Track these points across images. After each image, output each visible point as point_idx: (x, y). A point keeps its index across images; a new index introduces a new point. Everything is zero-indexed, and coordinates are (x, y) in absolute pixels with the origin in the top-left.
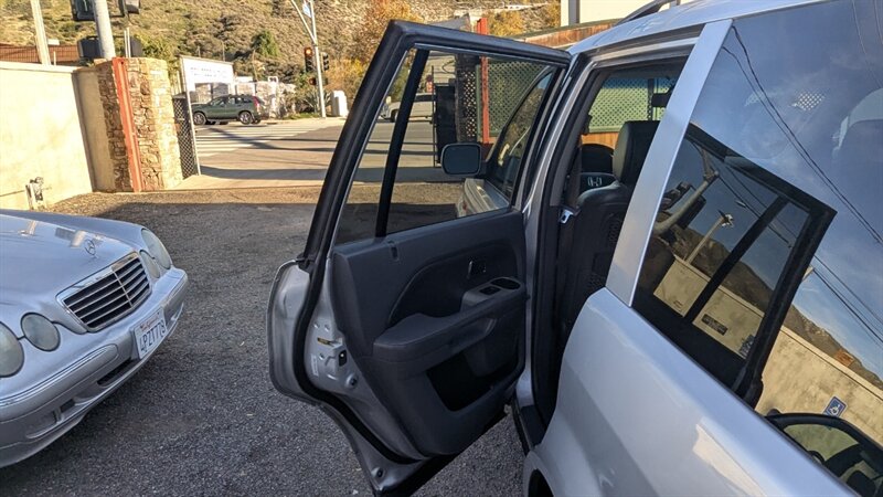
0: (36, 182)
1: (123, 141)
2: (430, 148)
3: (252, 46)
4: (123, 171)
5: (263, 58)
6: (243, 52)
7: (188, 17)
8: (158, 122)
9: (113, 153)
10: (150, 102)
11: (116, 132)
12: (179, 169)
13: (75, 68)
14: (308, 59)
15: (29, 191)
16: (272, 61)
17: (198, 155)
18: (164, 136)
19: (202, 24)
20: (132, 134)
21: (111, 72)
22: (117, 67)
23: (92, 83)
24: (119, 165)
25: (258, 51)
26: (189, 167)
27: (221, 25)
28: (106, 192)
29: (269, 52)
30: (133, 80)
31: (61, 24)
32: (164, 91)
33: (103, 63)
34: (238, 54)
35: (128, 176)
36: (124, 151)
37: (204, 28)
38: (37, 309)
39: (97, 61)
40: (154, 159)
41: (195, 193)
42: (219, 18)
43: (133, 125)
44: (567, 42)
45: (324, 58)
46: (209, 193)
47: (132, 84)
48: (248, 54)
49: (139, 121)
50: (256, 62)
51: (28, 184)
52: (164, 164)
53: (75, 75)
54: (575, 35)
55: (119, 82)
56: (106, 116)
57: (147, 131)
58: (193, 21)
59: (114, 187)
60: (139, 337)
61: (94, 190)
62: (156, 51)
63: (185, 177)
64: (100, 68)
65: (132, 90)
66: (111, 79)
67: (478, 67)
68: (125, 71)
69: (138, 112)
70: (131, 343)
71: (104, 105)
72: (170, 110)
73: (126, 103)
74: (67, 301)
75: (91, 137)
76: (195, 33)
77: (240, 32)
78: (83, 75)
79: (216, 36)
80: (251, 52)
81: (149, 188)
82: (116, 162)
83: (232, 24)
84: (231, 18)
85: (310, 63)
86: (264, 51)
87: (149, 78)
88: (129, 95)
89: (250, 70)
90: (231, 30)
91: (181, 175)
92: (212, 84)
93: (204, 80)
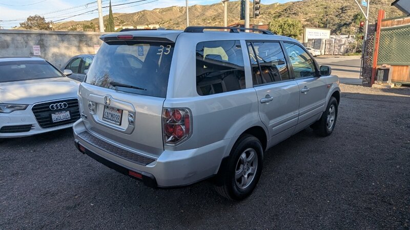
2: (359, 69)
3: (352, 20)
5: (357, 25)
6: (348, 23)
7: (326, 8)
19: (332, 11)
25: (355, 22)
27: (340, 10)
31: (274, 15)
34: (345, 24)
37: (332, 13)
42: (340, 8)
50: (352, 28)
58: (327, 10)
67: (376, 32)
76: (327, 15)
77: (349, 14)
79: (336, 16)
80: (351, 23)
83: (346, 10)
84: (346, 7)
85: (362, 29)
86: (358, 22)
90: (345, 13)
92: (315, 40)
93: (311, 37)
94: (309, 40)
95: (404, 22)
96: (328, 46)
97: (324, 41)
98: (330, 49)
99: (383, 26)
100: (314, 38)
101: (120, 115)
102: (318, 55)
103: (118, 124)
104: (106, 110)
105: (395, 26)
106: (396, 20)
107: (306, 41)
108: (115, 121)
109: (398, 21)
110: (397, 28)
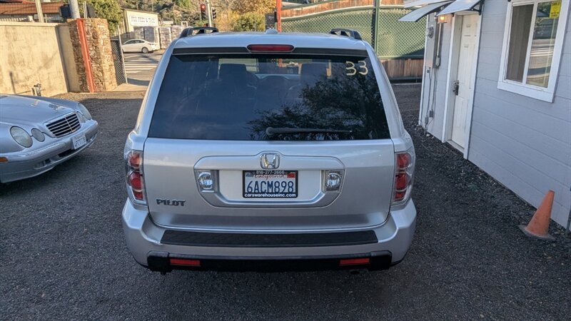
0: (37, 86)
1: (83, 64)
4: (83, 80)
5: (180, 8)
6: (168, 5)
8: (102, 54)
9: (78, 71)
10: (98, 43)
11: (79, 59)
12: (115, 80)
13: (57, 24)
14: (203, 11)
15: (34, 91)
16: (186, 11)
17: (126, 72)
18: (106, 61)
20: (88, 61)
21: (76, 26)
22: (79, 24)
23: (66, 31)
24: (81, 78)
25: (177, 4)
26: (120, 79)
28: (75, 92)
29: (184, 5)
30: (88, 31)
32: (105, 37)
33: (72, 22)
34: (165, 6)
35: (86, 84)
36: (84, 70)
38: (37, 128)
39: (69, 20)
40: (100, 74)
41: (123, 93)
43: (88, 56)
44: (326, 10)
45: (213, 11)
46: (129, 93)
47: (88, 33)
48: (171, 6)
49: (92, 54)
50: (175, 11)
51: (33, 87)
52: (106, 77)
53: (57, 28)
54: (330, 5)
55: (81, 32)
56: (74, 51)
57: (97, 59)
59: (79, 90)
60: (74, 142)
61: (69, 92)
62: (109, 6)
63: (119, 84)
64: (70, 24)
65: (88, 36)
66: (76, 30)
67: (276, 23)
68: (84, 26)
69: (91, 49)
70: (71, 143)
71: (73, 45)
72: (109, 47)
73: (85, 43)
74: (47, 126)
75: (67, 62)
78: (61, 28)
80: (172, 5)
81: (98, 90)
82: (80, 76)
85: (204, 14)
86: (181, 4)
87: (97, 30)
88: (86, 39)
89: (172, 17)
91: (116, 83)
92: (144, 28)
93: (139, 25)
94: (136, 28)
95: (303, 12)
96: (162, 36)
97: (157, 29)
98: (166, 41)
99: (283, 16)
100: (143, 25)
101: (293, 180)
102: (156, 50)
103: (294, 195)
104: (248, 180)
105: (295, 17)
106: (294, 9)
107: (131, 29)
108: (282, 193)
109: (297, 11)
110: (297, 19)
